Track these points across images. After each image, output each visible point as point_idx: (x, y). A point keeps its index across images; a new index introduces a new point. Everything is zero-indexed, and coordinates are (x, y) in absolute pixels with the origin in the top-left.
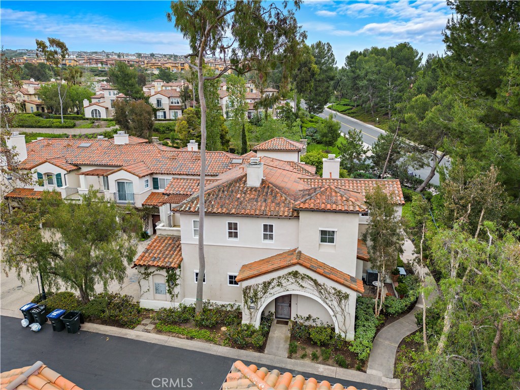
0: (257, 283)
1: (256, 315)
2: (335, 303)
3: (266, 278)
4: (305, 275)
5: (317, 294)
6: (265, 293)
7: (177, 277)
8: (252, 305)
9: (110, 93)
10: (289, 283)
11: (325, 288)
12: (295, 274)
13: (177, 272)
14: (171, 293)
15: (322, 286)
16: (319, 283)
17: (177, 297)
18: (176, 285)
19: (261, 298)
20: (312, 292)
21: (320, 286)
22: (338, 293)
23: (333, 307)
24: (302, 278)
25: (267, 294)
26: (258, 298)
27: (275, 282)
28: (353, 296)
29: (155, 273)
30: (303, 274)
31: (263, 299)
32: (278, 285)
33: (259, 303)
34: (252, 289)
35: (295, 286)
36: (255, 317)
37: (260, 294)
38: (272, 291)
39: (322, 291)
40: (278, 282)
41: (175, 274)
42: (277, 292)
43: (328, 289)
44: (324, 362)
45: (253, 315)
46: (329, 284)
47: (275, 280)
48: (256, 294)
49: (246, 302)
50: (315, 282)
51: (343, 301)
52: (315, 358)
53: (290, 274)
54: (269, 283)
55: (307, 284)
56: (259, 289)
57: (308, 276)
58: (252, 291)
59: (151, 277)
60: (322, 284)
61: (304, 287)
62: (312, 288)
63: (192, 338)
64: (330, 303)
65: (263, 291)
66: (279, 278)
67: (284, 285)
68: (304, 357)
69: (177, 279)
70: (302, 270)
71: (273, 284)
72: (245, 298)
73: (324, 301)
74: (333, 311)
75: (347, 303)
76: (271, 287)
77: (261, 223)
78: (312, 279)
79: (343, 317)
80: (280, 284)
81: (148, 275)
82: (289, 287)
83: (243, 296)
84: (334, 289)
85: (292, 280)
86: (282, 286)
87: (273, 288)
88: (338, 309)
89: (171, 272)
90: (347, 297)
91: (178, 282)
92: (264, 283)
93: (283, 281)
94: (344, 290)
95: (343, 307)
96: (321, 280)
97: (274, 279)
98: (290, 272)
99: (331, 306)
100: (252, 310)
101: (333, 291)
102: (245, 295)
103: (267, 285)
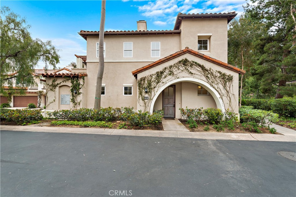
0: (151, 73)
1: (149, 105)
2: (221, 86)
3: (159, 68)
4: (193, 62)
5: (204, 79)
6: (158, 82)
7: (81, 86)
8: (147, 95)
10: (180, 71)
11: (212, 72)
12: (185, 62)
13: (81, 81)
14: (74, 102)
15: (209, 71)
16: (206, 68)
17: (79, 104)
18: (79, 94)
19: (155, 87)
20: (199, 77)
21: (207, 71)
22: (223, 76)
23: (219, 90)
24: (191, 65)
25: (160, 83)
26: (152, 88)
27: (167, 71)
28: (236, 77)
29: (62, 84)
30: (192, 61)
31: (156, 89)
32: (170, 74)
33: (153, 93)
34: (146, 80)
35: (185, 74)
36: (149, 107)
37: (153, 84)
38: (164, 80)
39: (209, 76)
40: (170, 71)
41: (79, 84)
42: (169, 81)
43: (214, 73)
45: (147, 104)
46: (215, 68)
47: (167, 70)
48: (150, 84)
49: (141, 93)
50: (203, 67)
51: (227, 83)
53: (180, 62)
54: (162, 73)
55: (195, 70)
56: (153, 80)
57: (196, 63)
58: (146, 82)
59: (57, 88)
60: (208, 69)
61: (192, 74)
62: (200, 74)
64: (216, 86)
65: (156, 81)
66: (171, 67)
67: (175, 73)
69: (81, 88)
70: (190, 58)
71: (165, 74)
72: (139, 89)
73: (211, 85)
74: (220, 94)
75: (231, 85)
76: (163, 76)
78: (200, 66)
79: (229, 98)
80: (171, 73)
81: (55, 86)
82: (179, 75)
83: (138, 87)
84: (220, 72)
85: (182, 68)
86: (173, 74)
87: (165, 77)
88: (224, 92)
89: (75, 82)
90: (230, 79)
91: (81, 91)
92: (157, 73)
93: (174, 70)
94: (228, 72)
95: (228, 89)
96: (208, 65)
97: (166, 68)
98: (181, 60)
99: (217, 89)
100: (146, 101)
101: (219, 75)
102: (139, 86)
103: (159, 75)
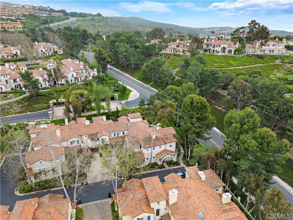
9: (4, 77)
12: (168, 154)
28: (176, 154)
35: (168, 156)
42: (165, 158)
44: (175, 166)
46: (173, 154)
48: (161, 159)
50: (171, 154)
52: (173, 166)
55: (170, 155)
63: (152, 170)
68: (171, 166)
70: (169, 153)
77: (159, 146)
80: (165, 156)
85: (167, 155)
90: (175, 155)
93: (166, 156)
94: (175, 154)
95: (175, 157)
96: (172, 153)
99: (173, 157)
100: (161, 162)
103: (163, 157)
